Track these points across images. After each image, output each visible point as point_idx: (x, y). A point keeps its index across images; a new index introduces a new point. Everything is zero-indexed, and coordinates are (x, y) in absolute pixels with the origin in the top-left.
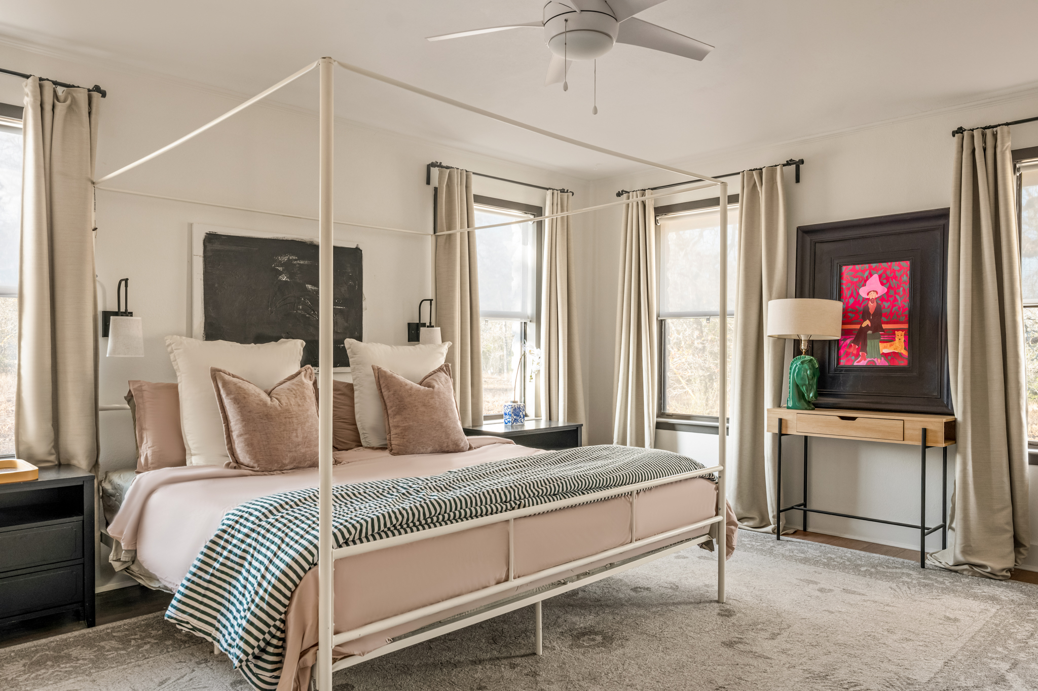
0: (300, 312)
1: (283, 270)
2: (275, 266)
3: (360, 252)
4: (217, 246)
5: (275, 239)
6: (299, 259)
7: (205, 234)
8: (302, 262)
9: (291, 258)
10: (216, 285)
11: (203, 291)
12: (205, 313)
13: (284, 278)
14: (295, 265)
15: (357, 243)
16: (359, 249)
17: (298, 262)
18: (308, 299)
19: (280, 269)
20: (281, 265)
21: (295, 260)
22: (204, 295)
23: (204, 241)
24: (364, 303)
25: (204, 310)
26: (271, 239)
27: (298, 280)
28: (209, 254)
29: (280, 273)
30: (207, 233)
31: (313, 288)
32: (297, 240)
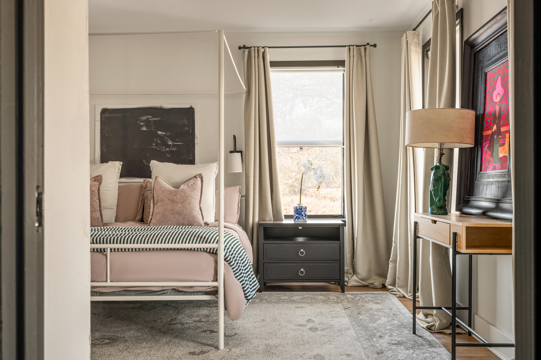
0: (154, 147)
1: (144, 124)
2: (139, 123)
3: (193, 109)
4: (107, 115)
5: (139, 108)
6: (153, 118)
7: (101, 110)
8: (155, 119)
9: (148, 117)
10: (107, 135)
11: (100, 139)
12: (101, 150)
13: (144, 129)
14: (151, 121)
15: (191, 105)
16: (192, 108)
17: (153, 119)
18: (159, 140)
19: (142, 124)
20: (143, 122)
21: (151, 118)
22: (101, 140)
23: (101, 113)
24: (196, 140)
25: (100, 148)
26: (137, 108)
27: (153, 130)
28: (104, 119)
29: (142, 126)
30: (102, 109)
31: (162, 133)
32: (152, 107)
